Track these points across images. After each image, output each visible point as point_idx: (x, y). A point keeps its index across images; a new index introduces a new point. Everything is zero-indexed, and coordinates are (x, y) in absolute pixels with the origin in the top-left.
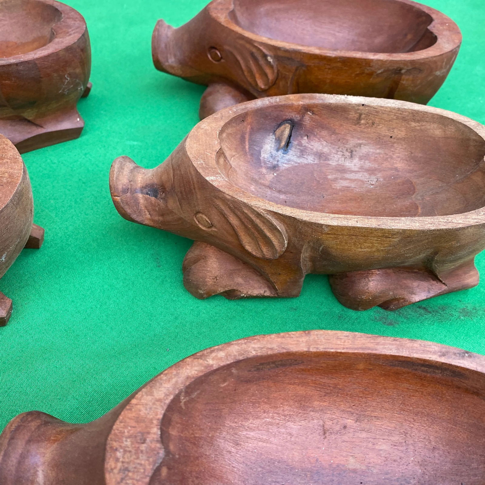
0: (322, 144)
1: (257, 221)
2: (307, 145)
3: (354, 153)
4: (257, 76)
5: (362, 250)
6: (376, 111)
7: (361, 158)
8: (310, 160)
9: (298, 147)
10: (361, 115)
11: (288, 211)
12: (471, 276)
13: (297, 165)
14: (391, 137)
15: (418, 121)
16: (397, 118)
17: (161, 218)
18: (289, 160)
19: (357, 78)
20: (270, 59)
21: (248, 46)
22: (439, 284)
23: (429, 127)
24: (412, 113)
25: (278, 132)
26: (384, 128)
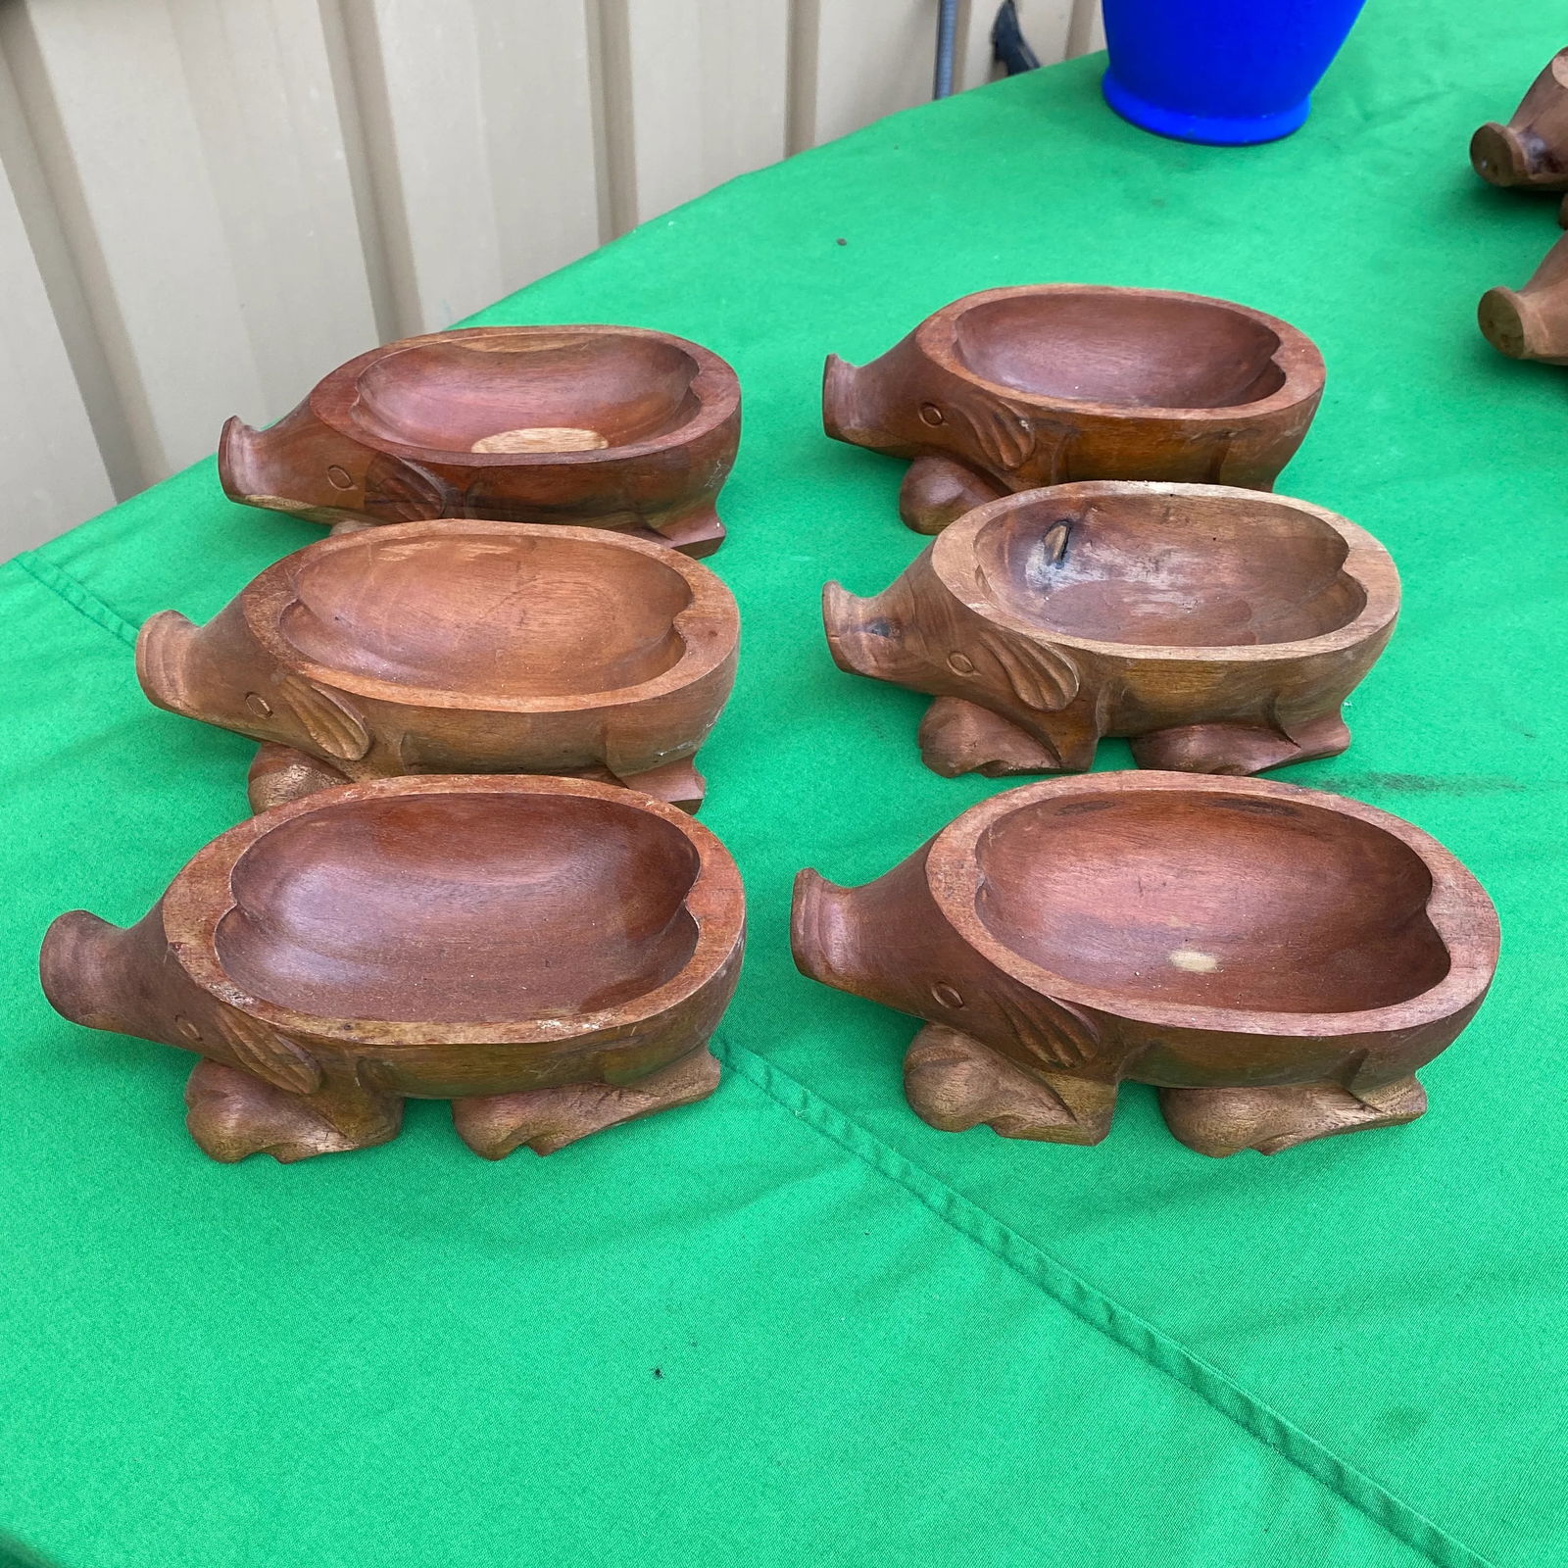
0: (1113, 553)
1: (1040, 658)
2: (1091, 554)
3: (1161, 564)
4: (1002, 448)
5: (1178, 691)
6: (1192, 503)
7: (1171, 571)
8: (1096, 576)
9: (1079, 558)
10: (1168, 509)
11: (1080, 643)
12: (1337, 735)
13: (1076, 584)
14: (1214, 539)
15: (1253, 515)
16: (1223, 512)
17: (892, 665)
18: (1066, 578)
19: (1160, 447)
20: (1024, 423)
21: (989, 404)
22: (1289, 745)
23: (1269, 523)
24: (1244, 504)
25: (1049, 538)
26: (1203, 527)
